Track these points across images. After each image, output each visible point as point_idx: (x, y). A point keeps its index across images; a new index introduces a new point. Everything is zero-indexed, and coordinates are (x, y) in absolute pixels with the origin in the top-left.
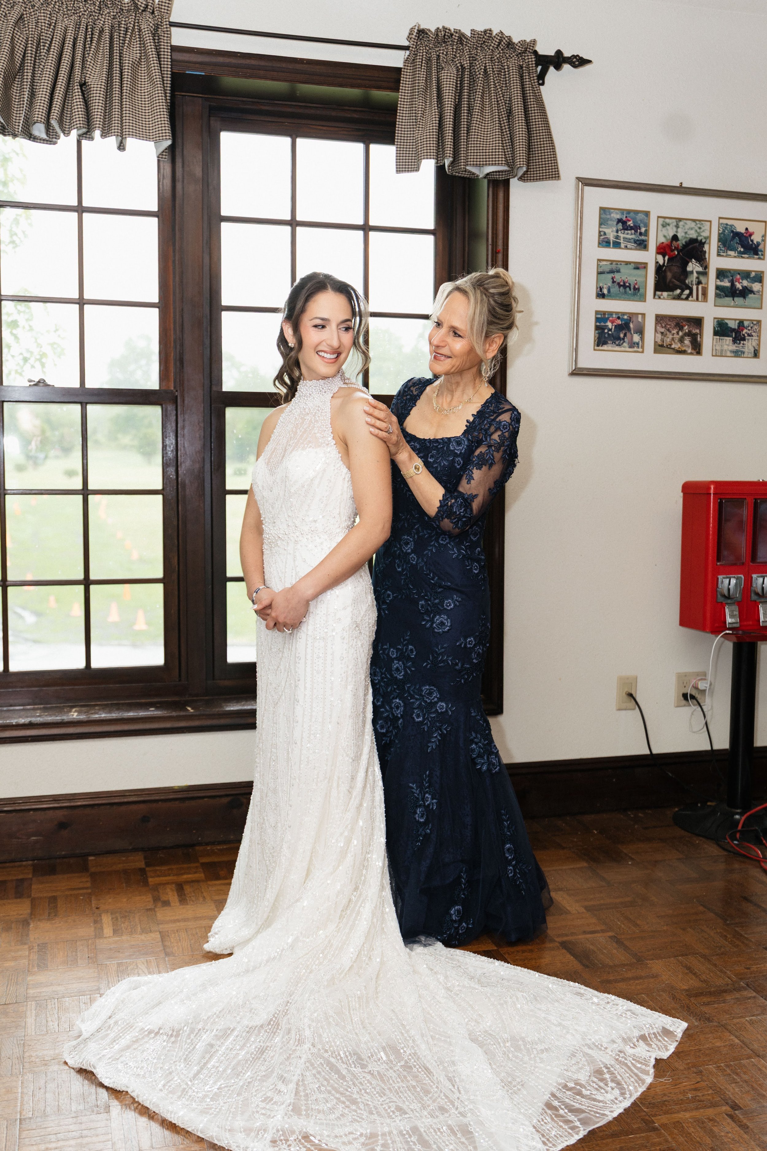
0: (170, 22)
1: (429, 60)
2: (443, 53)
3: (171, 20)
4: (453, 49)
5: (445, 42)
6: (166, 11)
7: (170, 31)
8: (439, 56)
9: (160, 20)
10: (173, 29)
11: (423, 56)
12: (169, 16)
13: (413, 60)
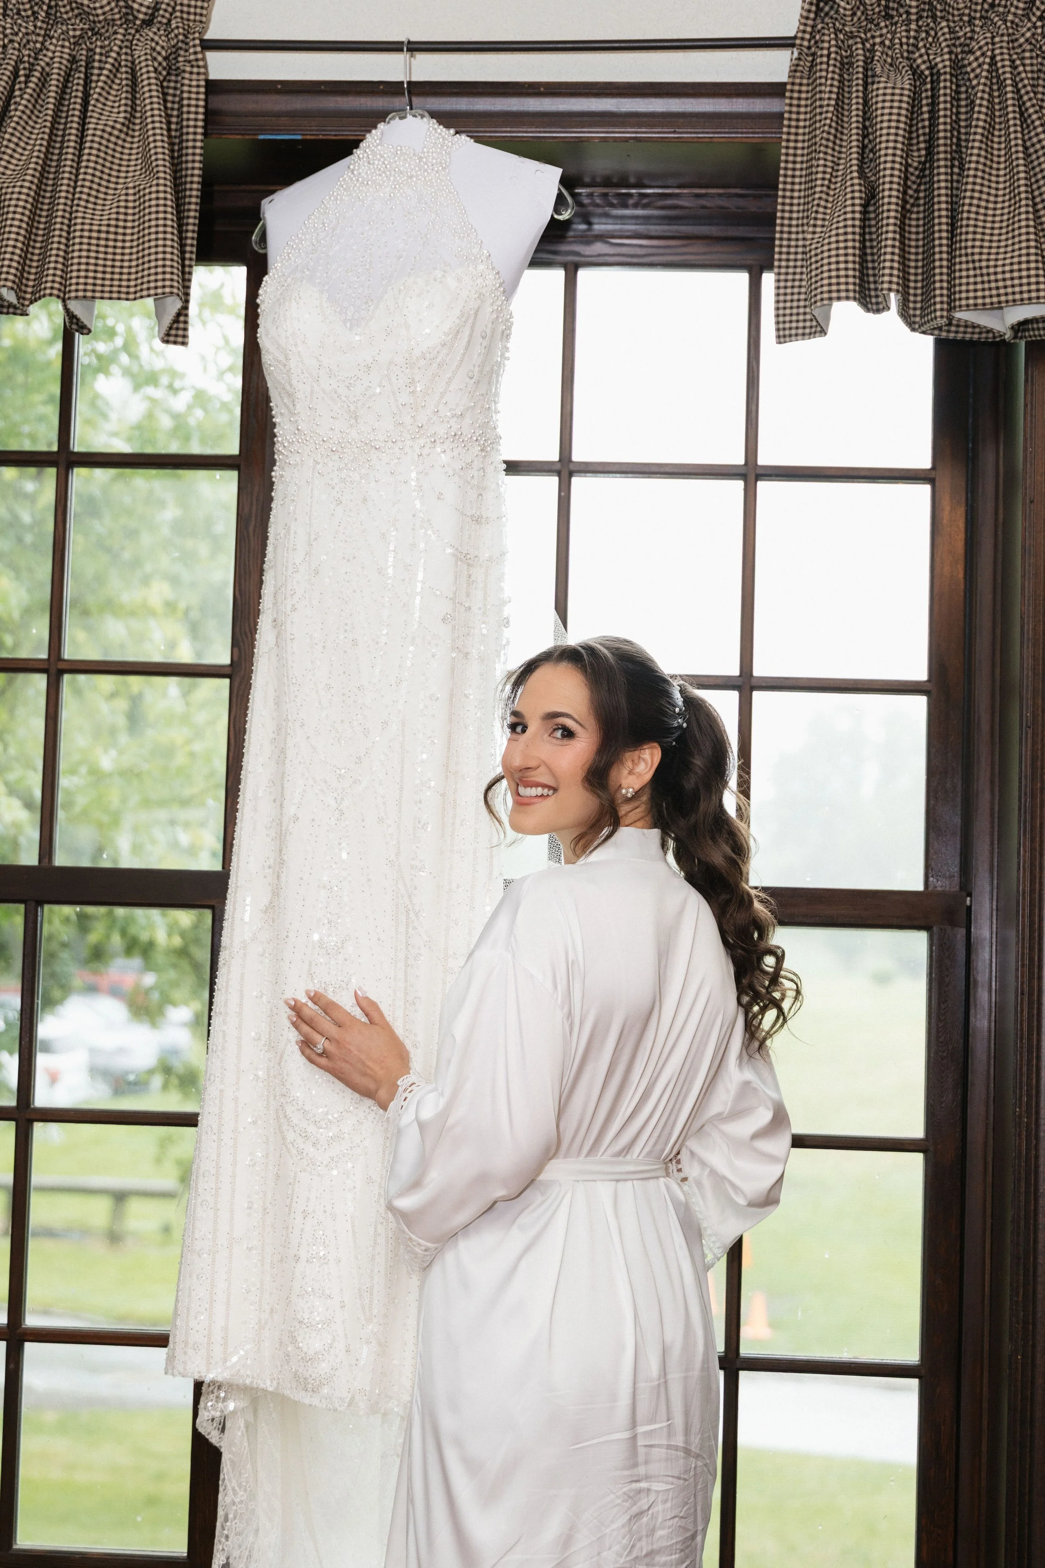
0: (202, 40)
1: (846, 65)
2: (882, 43)
3: (207, 36)
4: (908, 31)
5: (888, 17)
6: (198, 18)
7: (204, 59)
8: (872, 51)
9: (181, 37)
10: (211, 56)
11: (828, 56)
12: (205, 29)
13: (812, 67)
